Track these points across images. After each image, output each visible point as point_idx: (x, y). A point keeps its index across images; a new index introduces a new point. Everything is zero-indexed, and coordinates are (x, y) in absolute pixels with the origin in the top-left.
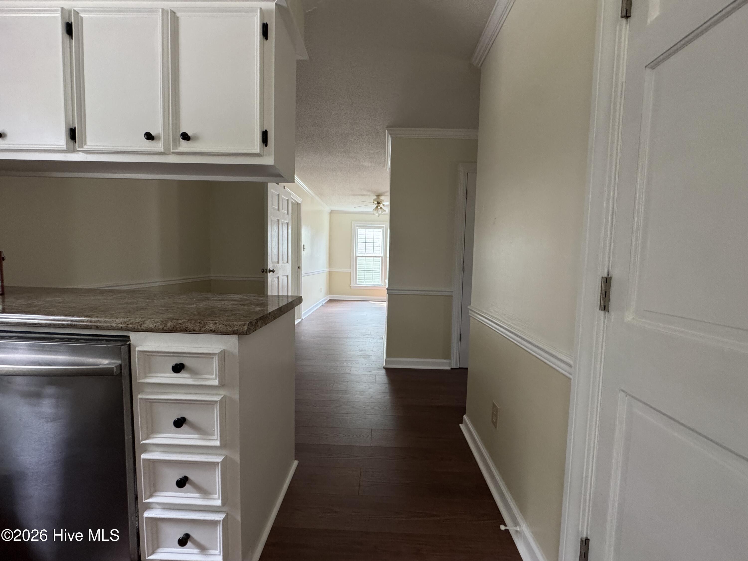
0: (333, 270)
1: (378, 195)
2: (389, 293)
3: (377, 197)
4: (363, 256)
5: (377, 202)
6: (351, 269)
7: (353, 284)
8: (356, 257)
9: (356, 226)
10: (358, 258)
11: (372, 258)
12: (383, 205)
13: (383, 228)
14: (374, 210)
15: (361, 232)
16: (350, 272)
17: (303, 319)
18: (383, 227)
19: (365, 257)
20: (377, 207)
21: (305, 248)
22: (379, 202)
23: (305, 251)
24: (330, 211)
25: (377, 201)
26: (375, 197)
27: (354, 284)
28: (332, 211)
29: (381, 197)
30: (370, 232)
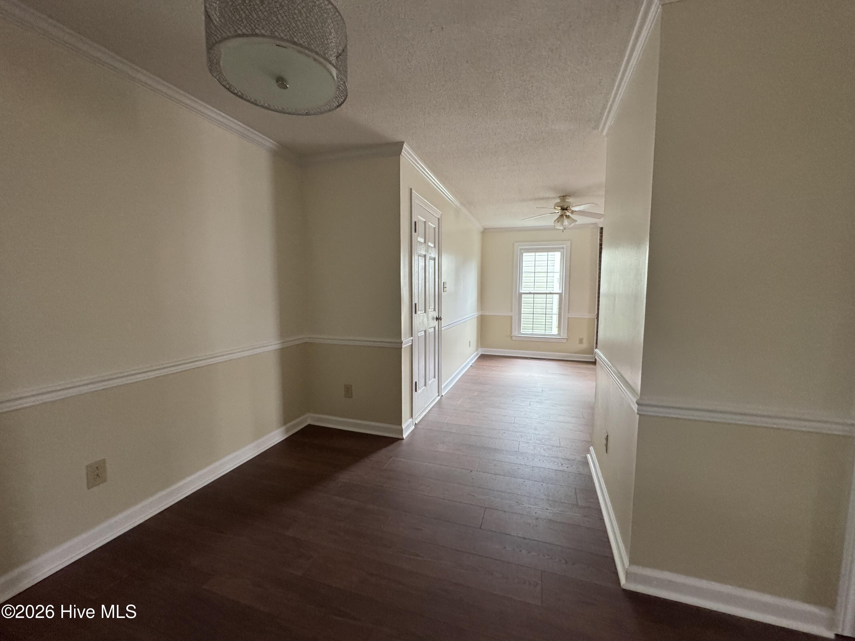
0: (487, 313)
1: (563, 196)
2: (640, 413)
3: (560, 199)
4: (530, 293)
5: (561, 207)
6: (511, 311)
7: (515, 333)
8: (521, 294)
9: (520, 249)
10: (523, 296)
11: (545, 295)
12: (573, 212)
13: (562, 250)
14: (557, 221)
15: (528, 258)
16: (511, 317)
17: (442, 396)
18: (563, 248)
19: (534, 294)
20: (562, 216)
21: (445, 287)
22: (566, 207)
23: (446, 291)
24: (481, 229)
25: (561, 205)
26: (558, 200)
27: (517, 334)
28: (485, 229)
29: (568, 199)
30: (542, 256)
